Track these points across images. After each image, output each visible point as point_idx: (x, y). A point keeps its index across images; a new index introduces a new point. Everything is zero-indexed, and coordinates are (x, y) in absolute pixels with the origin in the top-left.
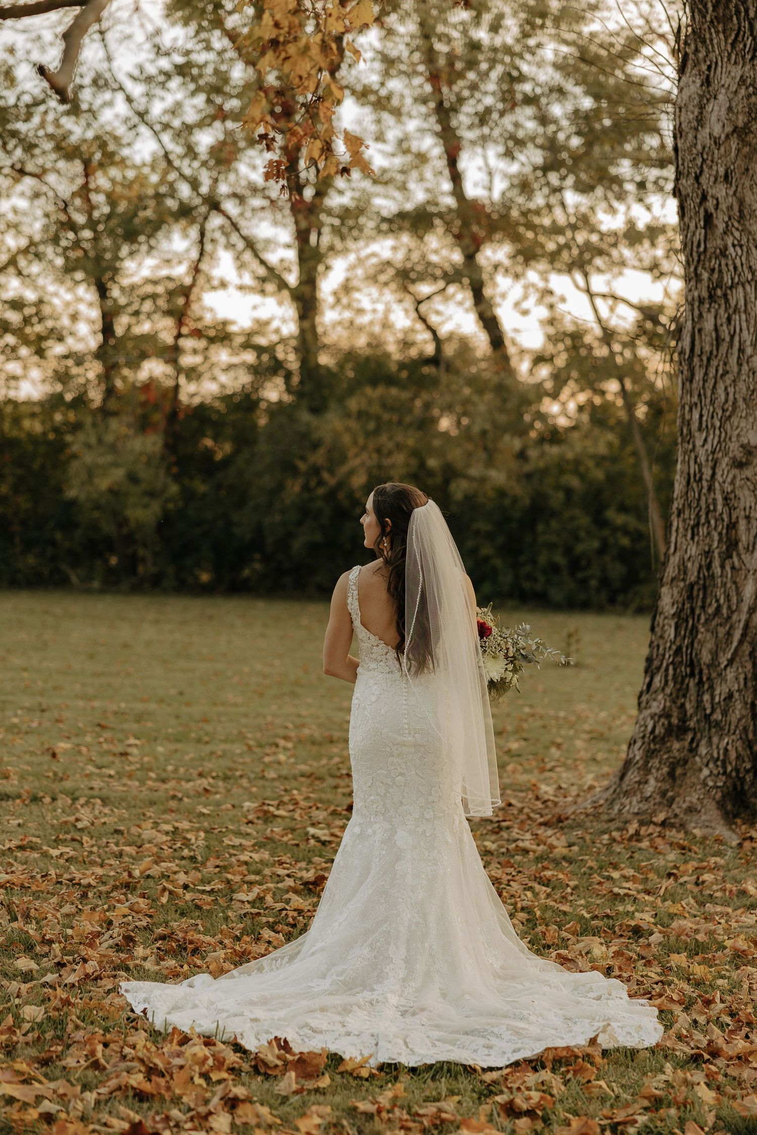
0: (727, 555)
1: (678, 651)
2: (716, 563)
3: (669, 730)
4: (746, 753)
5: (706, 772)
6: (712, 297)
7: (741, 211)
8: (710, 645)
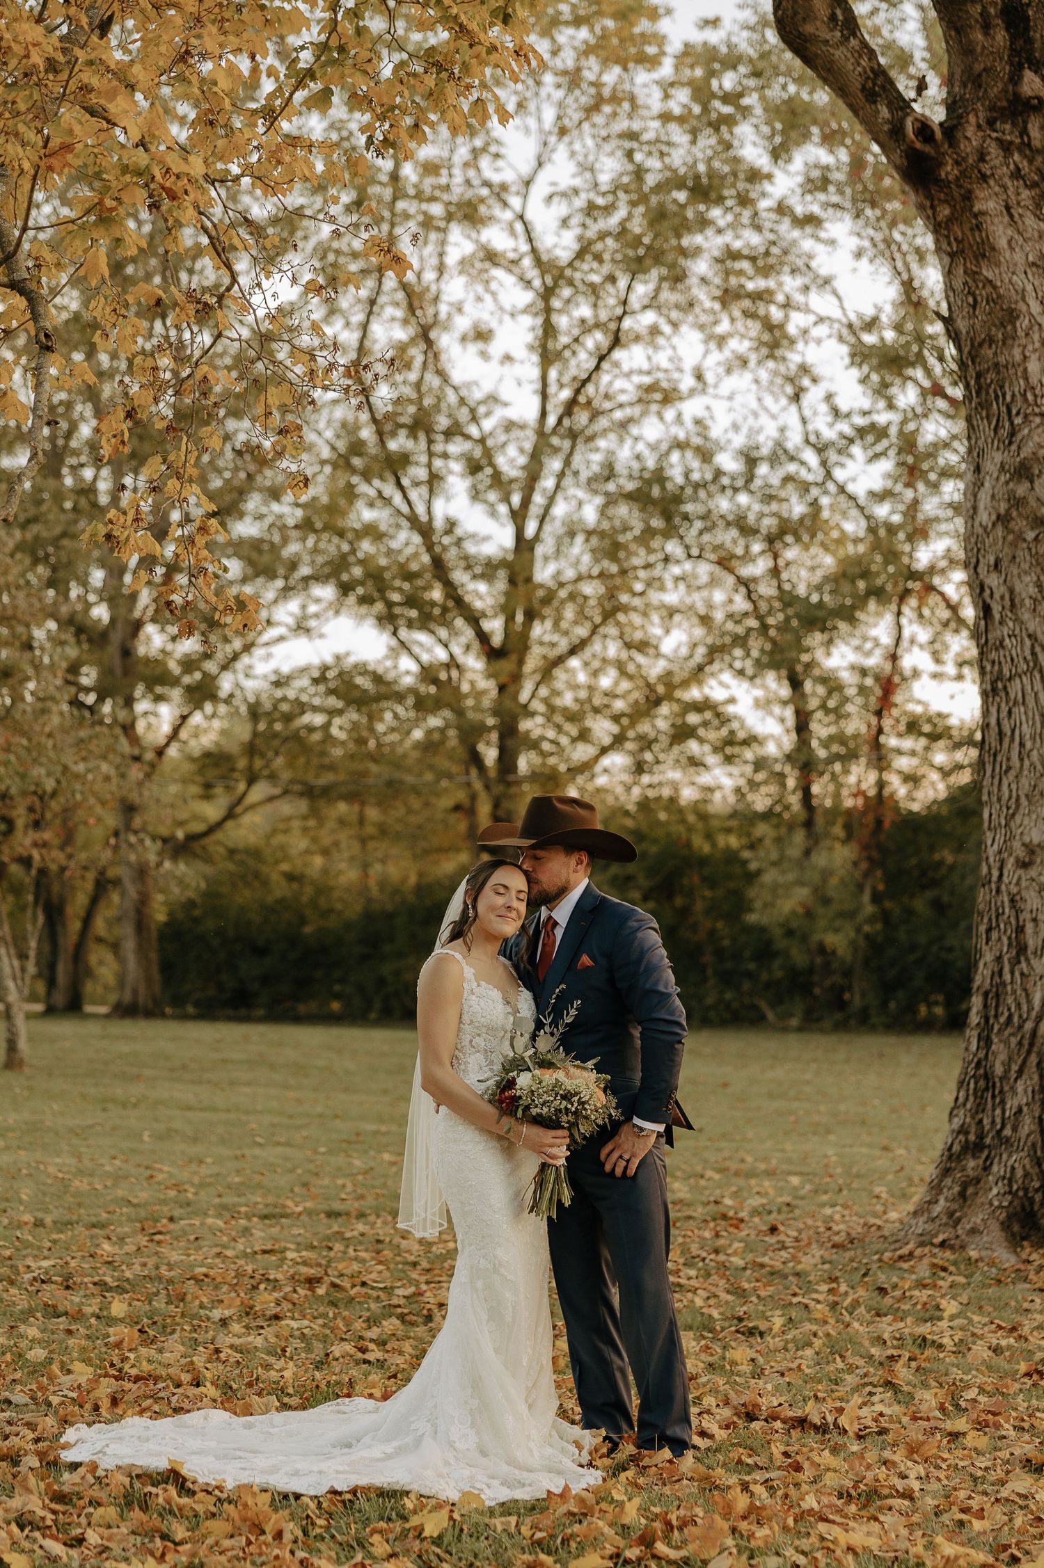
0: (1015, 962)
1: (978, 1065)
2: (1007, 969)
3: (966, 1148)
4: (1033, 1171)
5: (995, 1191)
6: (994, 690)
7: (1012, 600)
8: (1003, 1057)
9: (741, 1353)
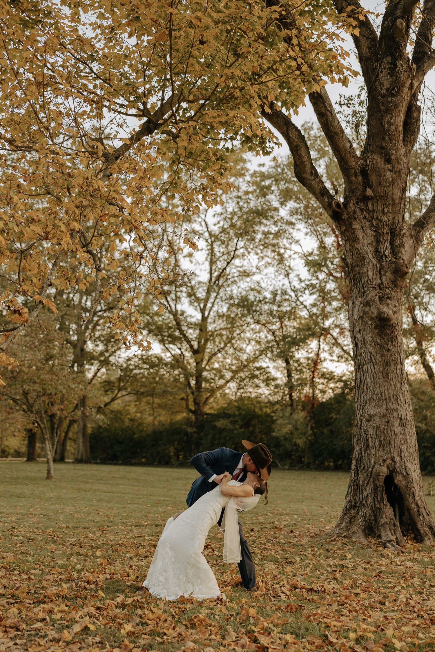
0: (366, 450)
1: (354, 481)
2: (363, 452)
3: (351, 507)
4: (372, 514)
5: (360, 520)
6: (359, 368)
7: (364, 342)
8: (362, 479)
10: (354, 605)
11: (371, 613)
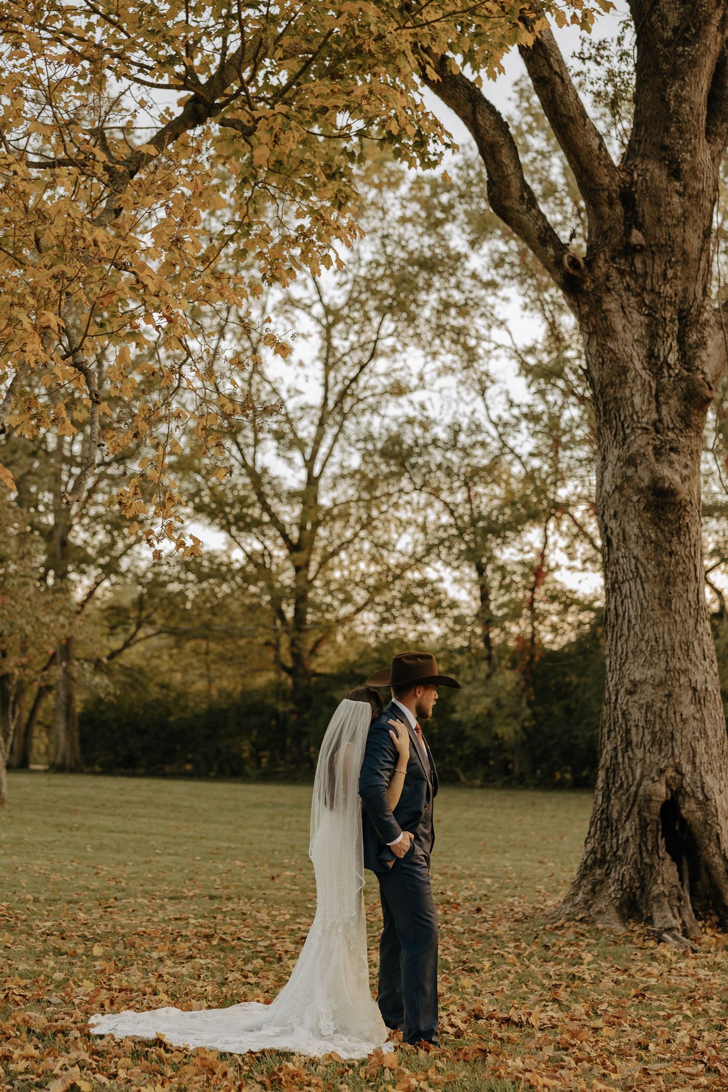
0: (624, 751)
1: (602, 812)
2: (620, 755)
3: (595, 862)
4: (636, 877)
5: (612, 888)
6: (613, 589)
7: (624, 536)
8: (617, 807)
9: (467, 981)
10: (588, 1049)
11: (618, 1063)
